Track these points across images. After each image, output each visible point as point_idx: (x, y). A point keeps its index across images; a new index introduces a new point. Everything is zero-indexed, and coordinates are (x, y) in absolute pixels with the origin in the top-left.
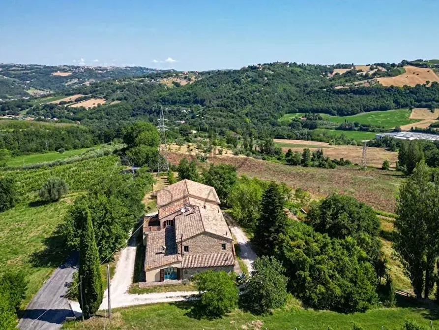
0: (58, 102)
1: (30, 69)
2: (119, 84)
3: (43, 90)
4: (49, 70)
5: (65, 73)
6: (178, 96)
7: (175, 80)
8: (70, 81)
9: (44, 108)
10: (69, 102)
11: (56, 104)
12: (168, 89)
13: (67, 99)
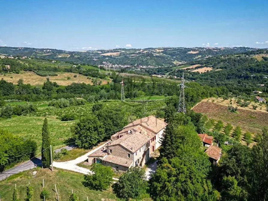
0: (185, 68)
1: (177, 50)
2: (224, 58)
3: (182, 62)
4: (186, 50)
5: (194, 52)
6: (263, 67)
7: (264, 55)
8: (197, 56)
9: (178, 72)
10: (191, 69)
11: (184, 70)
12: (257, 62)
13: (191, 67)
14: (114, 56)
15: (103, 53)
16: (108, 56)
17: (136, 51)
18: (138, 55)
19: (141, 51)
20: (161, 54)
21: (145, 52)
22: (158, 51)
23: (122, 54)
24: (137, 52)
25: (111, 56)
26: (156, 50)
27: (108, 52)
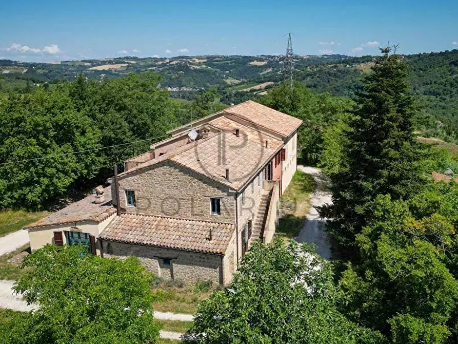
0: (248, 90)
1: (231, 59)
2: (311, 70)
3: (239, 80)
4: (246, 59)
5: (260, 63)
7: (373, 65)
8: (265, 70)
9: (235, 95)
10: (259, 90)
11: (247, 92)
12: (364, 75)
13: (257, 87)
14: (115, 71)
15: (93, 66)
16: (104, 71)
17: (157, 62)
18: (161, 69)
19: (167, 61)
20: (204, 66)
21: (174, 62)
22: (197, 61)
23: (130, 66)
24: (160, 63)
25: (110, 70)
26: (194, 59)
27: (104, 63)
